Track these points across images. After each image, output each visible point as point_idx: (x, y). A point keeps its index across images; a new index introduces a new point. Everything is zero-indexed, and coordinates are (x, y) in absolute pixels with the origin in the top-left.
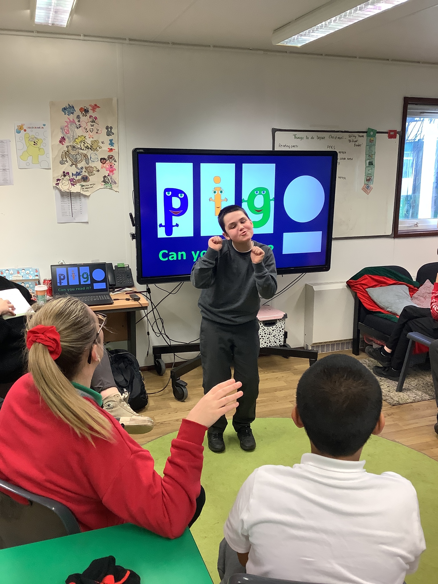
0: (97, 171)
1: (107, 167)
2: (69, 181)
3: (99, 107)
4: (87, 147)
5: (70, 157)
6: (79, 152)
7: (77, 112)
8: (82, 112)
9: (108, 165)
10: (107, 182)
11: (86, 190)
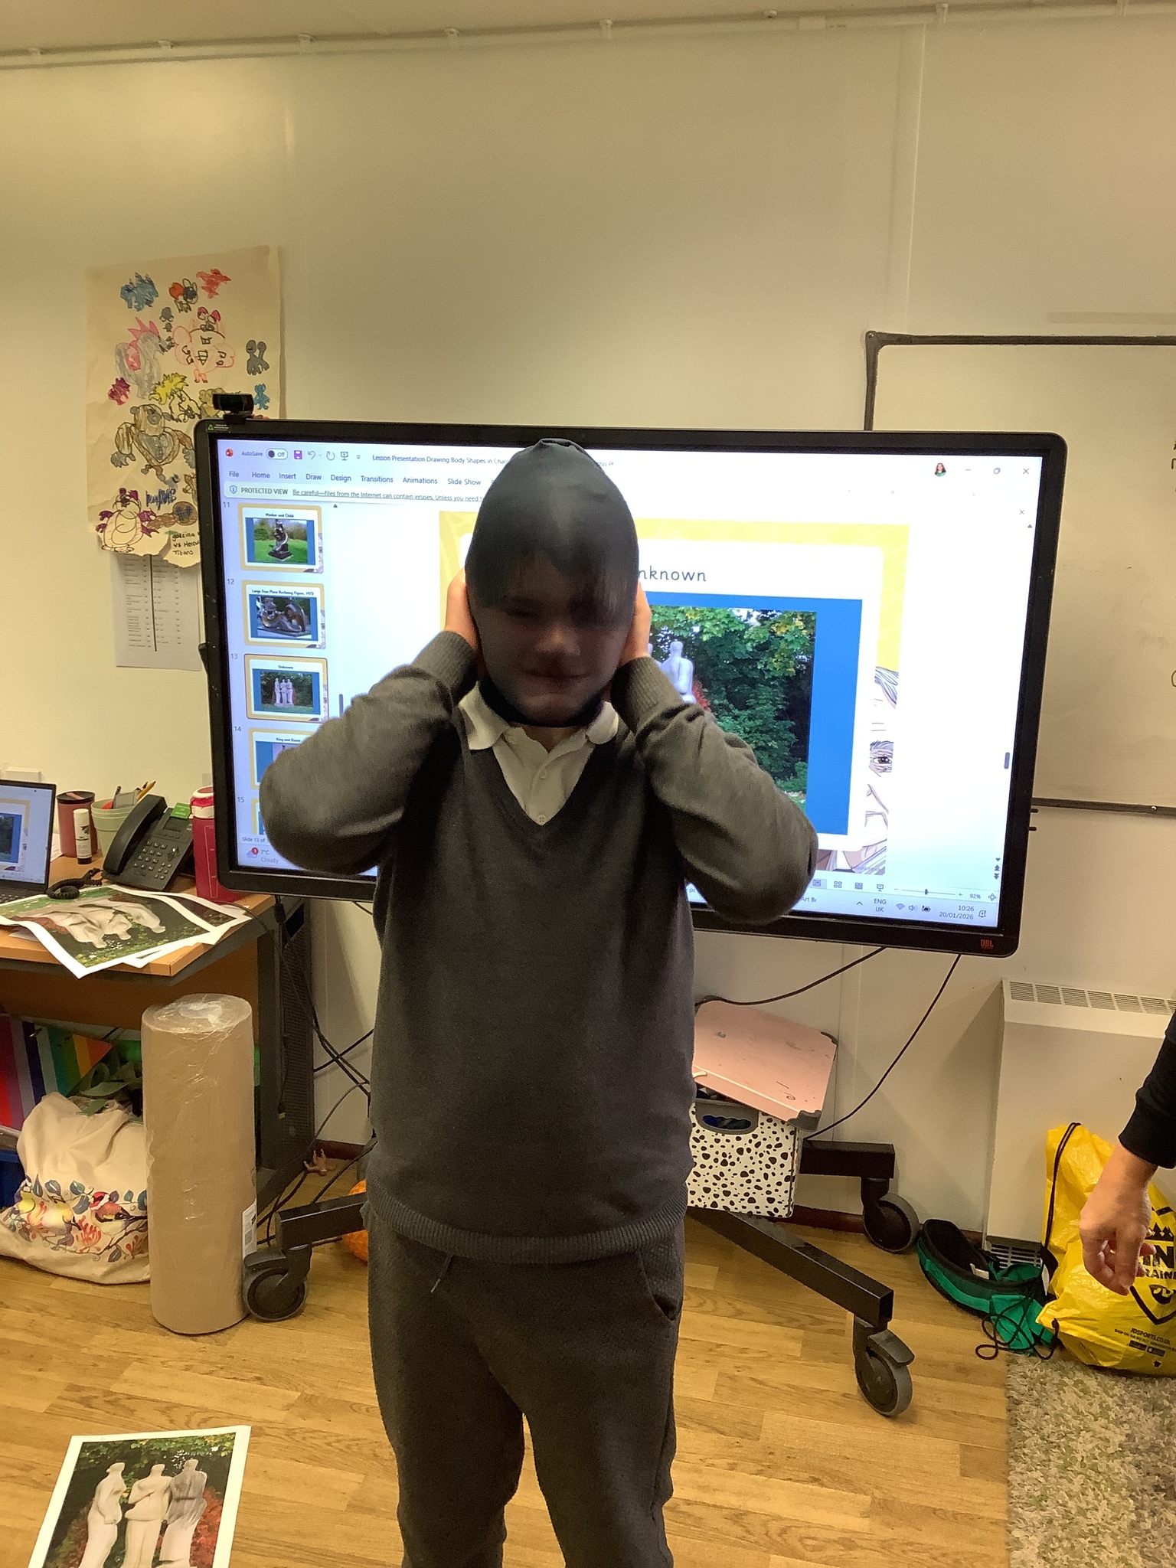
2: (138, 520)
3: (226, 279)
4: (189, 413)
5: (140, 444)
6: (165, 427)
7: (164, 299)
8: (176, 299)
11: (188, 549)
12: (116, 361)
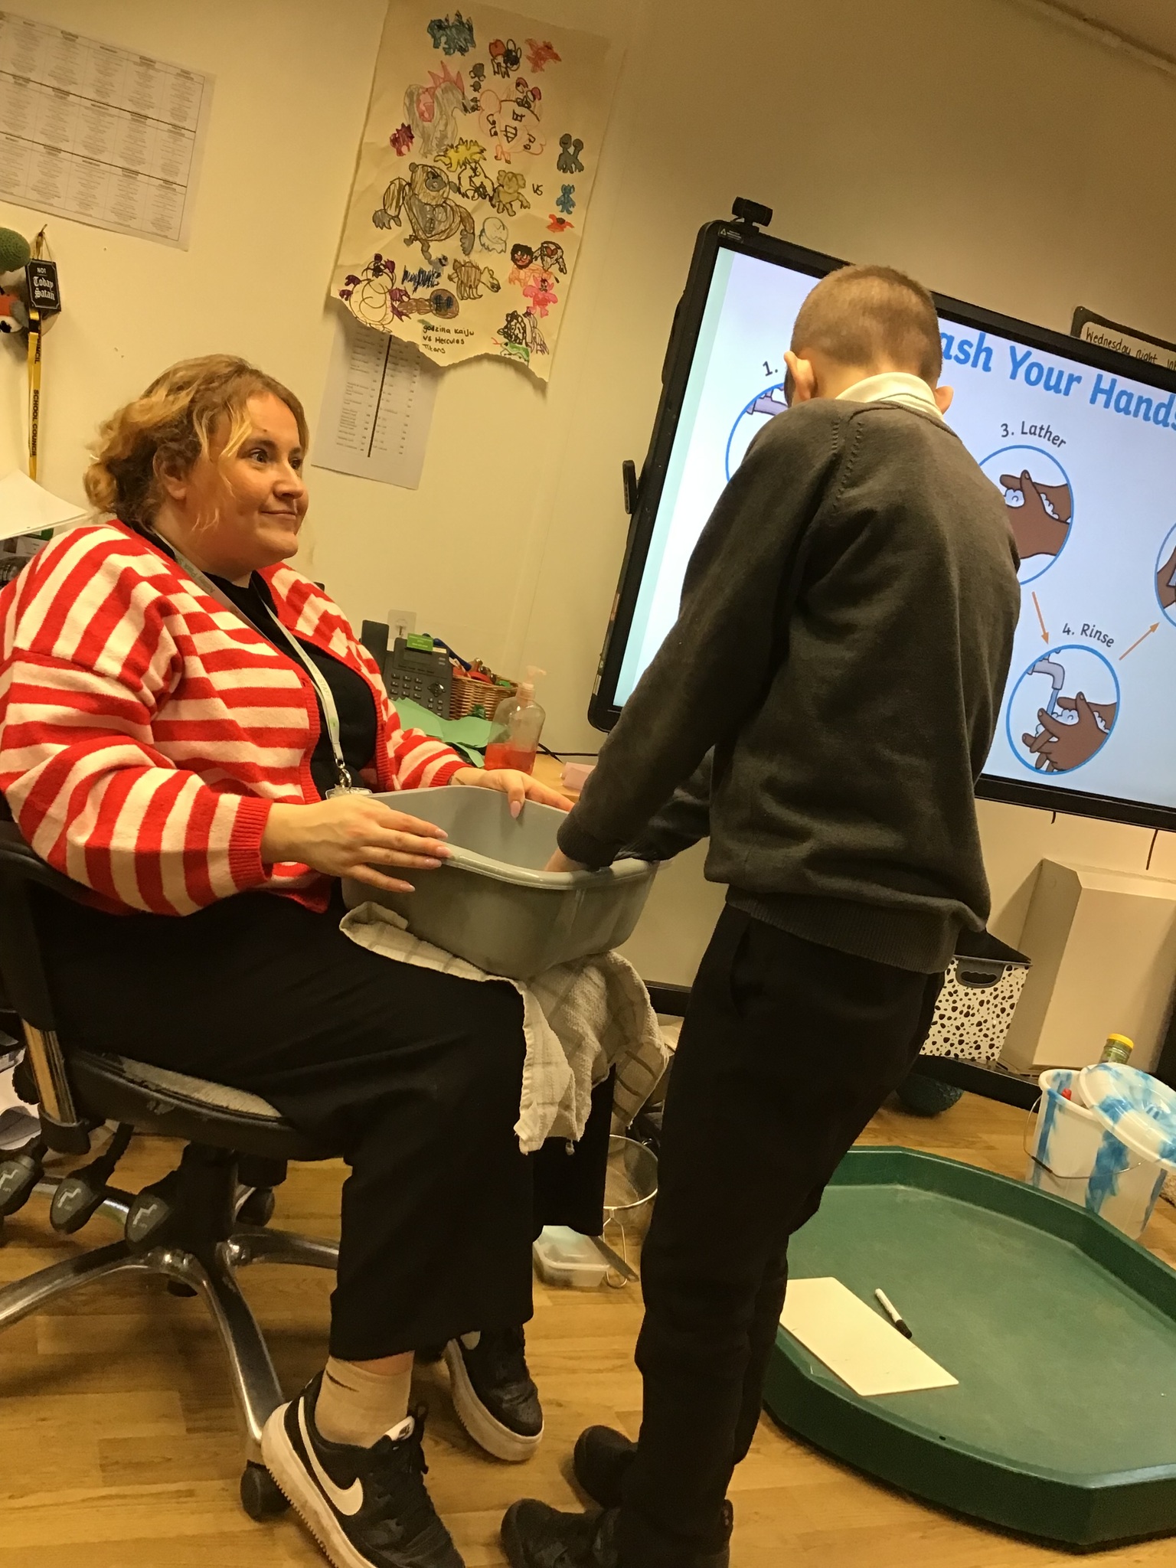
0: (493, 287)
1: (529, 284)
2: (388, 297)
3: (556, 57)
4: (481, 191)
5: (411, 209)
6: (447, 198)
7: (480, 52)
8: (494, 58)
9: (537, 275)
10: (517, 336)
11: (439, 345)
12: (405, 104)
